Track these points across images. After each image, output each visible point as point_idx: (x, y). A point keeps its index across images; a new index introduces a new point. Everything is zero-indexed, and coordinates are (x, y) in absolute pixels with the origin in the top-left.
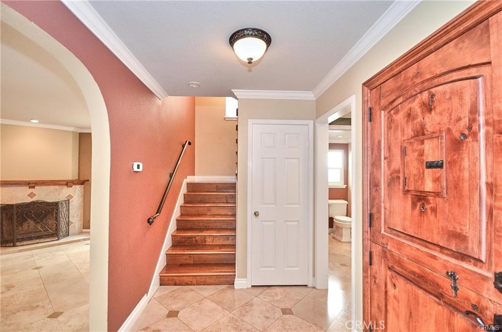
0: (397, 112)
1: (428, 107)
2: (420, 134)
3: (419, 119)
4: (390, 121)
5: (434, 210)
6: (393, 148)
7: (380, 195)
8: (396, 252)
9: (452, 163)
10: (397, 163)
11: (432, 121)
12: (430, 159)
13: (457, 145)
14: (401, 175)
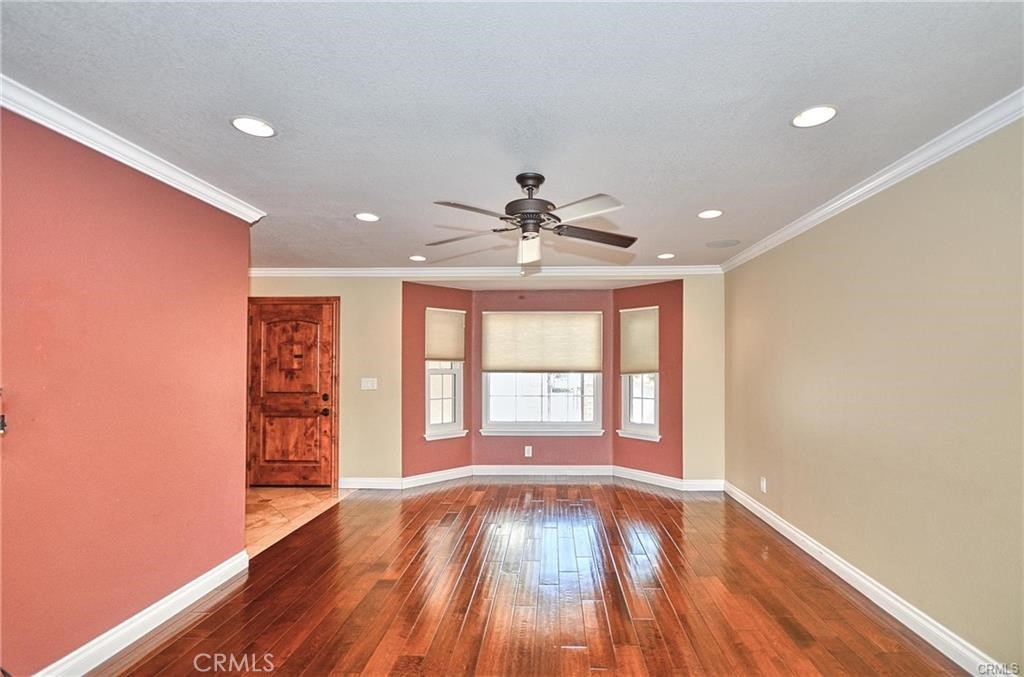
0: (275, 326)
1: (296, 329)
2: (291, 341)
3: (290, 333)
4: (269, 331)
5: (298, 377)
6: (272, 344)
7: (260, 374)
8: (274, 405)
9: (307, 356)
10: (275, 354)
11: (298, 336)
12: (297, 353)
13: (310, 348)
14: (278, 361)
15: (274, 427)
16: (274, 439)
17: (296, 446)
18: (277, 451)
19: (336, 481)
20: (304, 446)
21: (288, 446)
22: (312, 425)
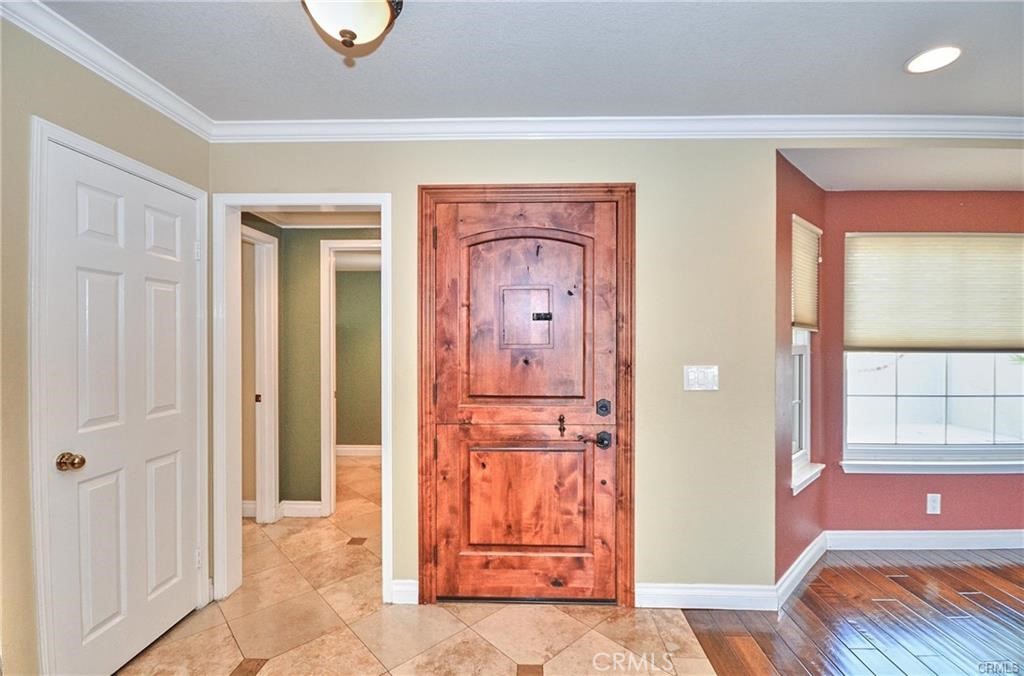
0: (488, 249)
3: (523, 266)
8: (485, 423)
12: (537, 310)
15: (487, 471)
16: (488, 499)
17: (537, 513)
18: (496, 524)
19: (630, 592)
20: (555, 515)
21: (519, 512)
22: (573, 468)
